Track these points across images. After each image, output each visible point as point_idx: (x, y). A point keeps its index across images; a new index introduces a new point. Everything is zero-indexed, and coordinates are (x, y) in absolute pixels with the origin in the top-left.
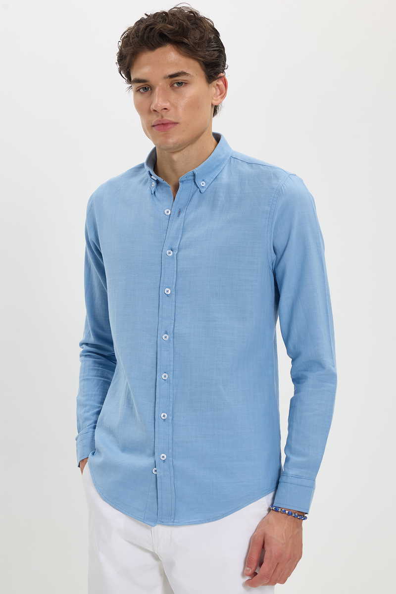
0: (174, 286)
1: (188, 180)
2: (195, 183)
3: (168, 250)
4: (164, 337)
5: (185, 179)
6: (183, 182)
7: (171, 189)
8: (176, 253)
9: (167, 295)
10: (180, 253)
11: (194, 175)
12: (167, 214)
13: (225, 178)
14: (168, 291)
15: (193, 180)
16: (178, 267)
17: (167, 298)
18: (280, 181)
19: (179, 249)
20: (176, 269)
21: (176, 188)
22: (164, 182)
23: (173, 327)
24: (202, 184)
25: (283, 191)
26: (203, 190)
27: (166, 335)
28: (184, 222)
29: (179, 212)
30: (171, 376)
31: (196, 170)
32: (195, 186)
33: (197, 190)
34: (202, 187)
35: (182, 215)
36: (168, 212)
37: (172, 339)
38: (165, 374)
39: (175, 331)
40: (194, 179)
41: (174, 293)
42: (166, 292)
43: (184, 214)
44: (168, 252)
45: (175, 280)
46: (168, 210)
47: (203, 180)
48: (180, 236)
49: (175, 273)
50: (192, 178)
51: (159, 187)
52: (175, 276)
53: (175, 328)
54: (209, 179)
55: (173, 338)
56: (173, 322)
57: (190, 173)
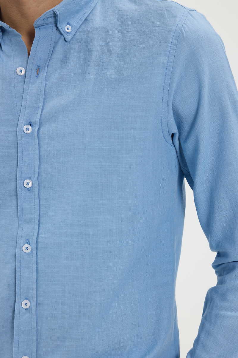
0: (36, 176)
1: (47, 24)
2: (57, 27)
3: (25, 124)
4: (24, 248)
5: (43, 22)
6: (39, 27)
7: (23, 39)
8: (37, 129)
9: (28, 188)
10: (42, 129)
11: (55, 16)
12: (19, 74)
13: (98, 20)
14: (28, 184)
15: (54, 25)
16: (42, 149)
17: (28, 193)
18: (178, 19)
19: (41, 124)
20: (37, 152)
21: (31, 36)
22: (12, 29)
23: (36, 234)
24: (67, 29)
25: (185, 35)
26: (68, 38)
27: (27, 246)
28: (46, 84)
29: (38, 70)
30: (34, 303)
31: (58, 9)
32: (58, 33)
33: (60, 38)
34: (68, 33)
35: (43, 74)
36: (21, 71)
37: (35, 252)
38: (26, 301)
39: (39, 240)
40: (56, 23)
41: (36, 185)
42: (25, 185)
43: (45, 74)
44: (25, 127)
45: (37, 168)
46: (21, 68)
47: (68, 24)
48: (41, 105)
49: (37, 157)
50: (52, 20)
51: (5, 38)
52: (37, 163)
53: (40, 236)
54: (76, 21)
55: (37, 249)
56: (37, 227)
57: (49, 12)
